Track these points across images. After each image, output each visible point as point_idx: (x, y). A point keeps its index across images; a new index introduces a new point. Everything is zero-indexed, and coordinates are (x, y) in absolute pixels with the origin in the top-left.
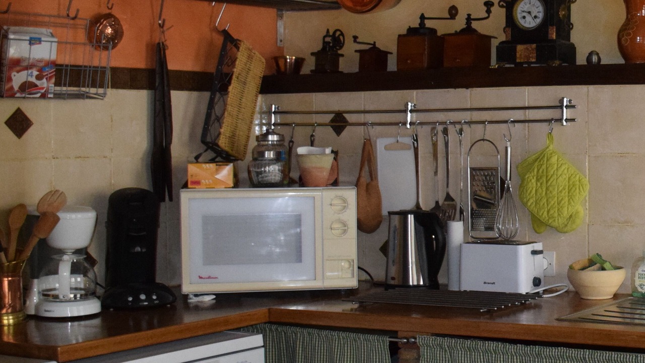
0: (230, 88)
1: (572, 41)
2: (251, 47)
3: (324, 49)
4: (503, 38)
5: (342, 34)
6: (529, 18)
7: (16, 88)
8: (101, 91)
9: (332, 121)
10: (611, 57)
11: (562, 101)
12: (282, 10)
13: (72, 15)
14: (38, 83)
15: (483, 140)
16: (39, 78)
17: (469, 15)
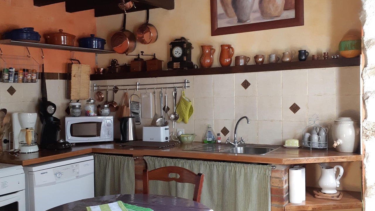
1: (192, 61)
5: (117, 61)
6: (177, 54)
9: (114, 89)
11: (185, 81)
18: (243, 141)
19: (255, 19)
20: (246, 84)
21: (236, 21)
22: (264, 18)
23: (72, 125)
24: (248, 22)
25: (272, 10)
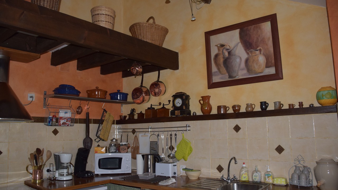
0: (104, 123)
1: (190, 109)
2: (110, 113)
3: (131, 113)
4: (172, 109)
5: (135, 109)
6: (178, 104)
7: (61, 124)
8: (73, 124)
9: (132, 131)
10: (199, 113)
11: (187, 125)
12: (122, 104)
13: (70, 106)
14: (66, 122)
15: (154, 134)
16: (67, 121)
17: (163, 104)
18: (235, 178)
19: (242, 75)
20: (237, 128)
21: (227, 77)
22: (250, 74)
23: (100, 160)
24: (237, 78)
25: (256, 68)
